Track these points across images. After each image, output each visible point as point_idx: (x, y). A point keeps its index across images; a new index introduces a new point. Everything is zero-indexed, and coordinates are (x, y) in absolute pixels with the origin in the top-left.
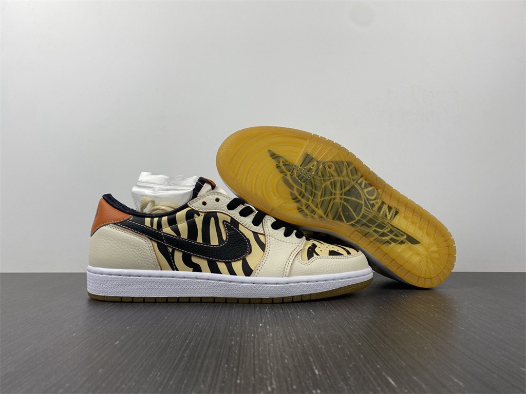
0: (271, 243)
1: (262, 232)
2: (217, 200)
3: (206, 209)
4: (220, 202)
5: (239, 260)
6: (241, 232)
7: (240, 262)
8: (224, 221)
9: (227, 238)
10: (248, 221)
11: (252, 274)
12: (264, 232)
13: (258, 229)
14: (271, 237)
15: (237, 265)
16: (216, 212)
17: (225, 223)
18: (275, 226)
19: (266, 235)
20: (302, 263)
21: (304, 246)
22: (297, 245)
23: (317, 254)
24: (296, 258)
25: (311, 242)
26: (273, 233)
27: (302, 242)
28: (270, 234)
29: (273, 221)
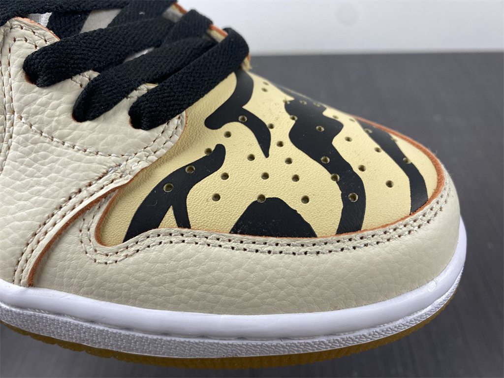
18: (39, 70)
20: (90, 250)
21: (161, 161)
22: (112, 160)
23: (183, 221)
24: (80, 224)
25: (215, 138)
26: (28, 104)
27: (155, 146)
28: (15, 104)
29: (41, 43)
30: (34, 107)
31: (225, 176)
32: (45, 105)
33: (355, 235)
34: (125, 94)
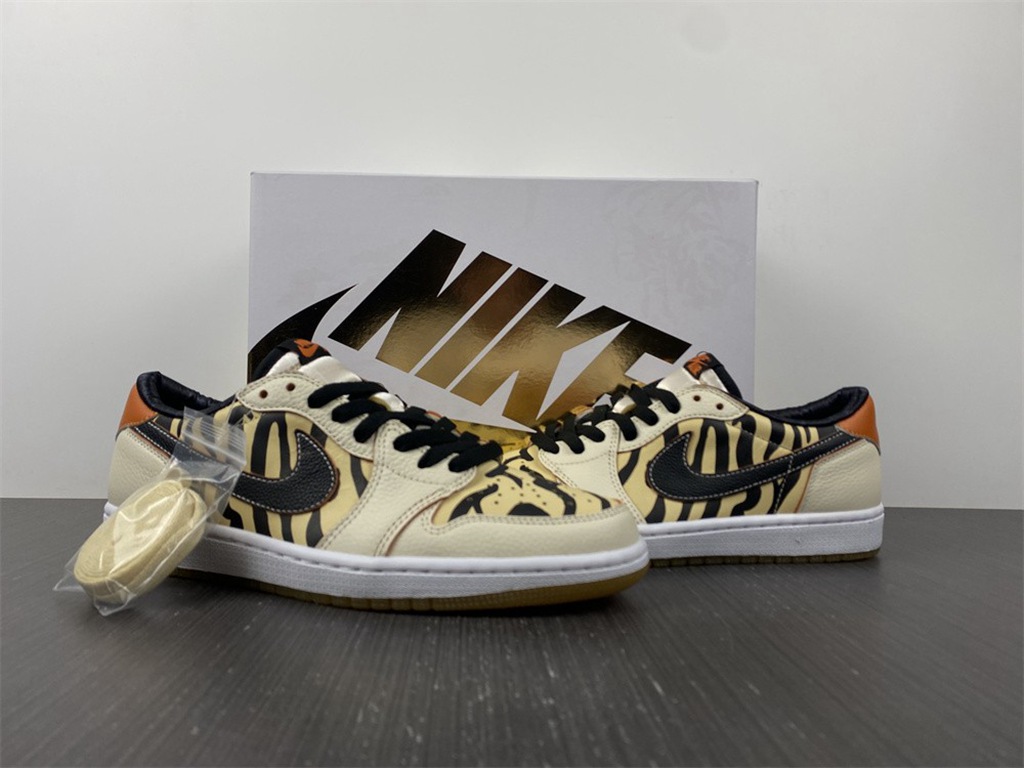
0: (381, 481)
1: (369, 457)
2: (291, 387)
3: (265, 405)
4: (294, 391)
5: (306, 512)
6: (326, 455)
7: (307, 517)
8: (297, 431)
9: (296, 466)
10: (346, 430)
11: (319, 544)
12: (373, 457)
13: (362, 449)
14: (384, 468)
15: (300, 523)
16: (284, 412)
17: (298, 434)
18: (401, 444)
19: (375, 462)
20: (428, 528)
21: (462, 489)
22: (439, 487)
23: (479, 510)
24: (421, 516)
25: (491, 481)
26: (393, 460)
27: (460, 481)
28: (386, 461)
29: (403, 432)
30: (395, 462)
31: (500, 495)
32: (403, 460)
33: (572, 517)
34: (445, 457)
